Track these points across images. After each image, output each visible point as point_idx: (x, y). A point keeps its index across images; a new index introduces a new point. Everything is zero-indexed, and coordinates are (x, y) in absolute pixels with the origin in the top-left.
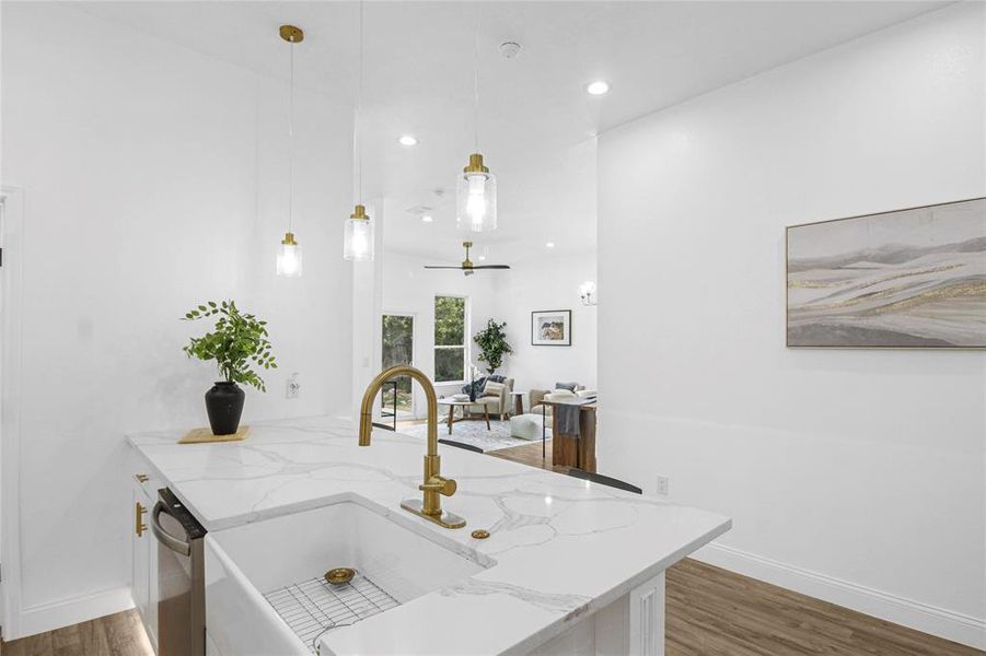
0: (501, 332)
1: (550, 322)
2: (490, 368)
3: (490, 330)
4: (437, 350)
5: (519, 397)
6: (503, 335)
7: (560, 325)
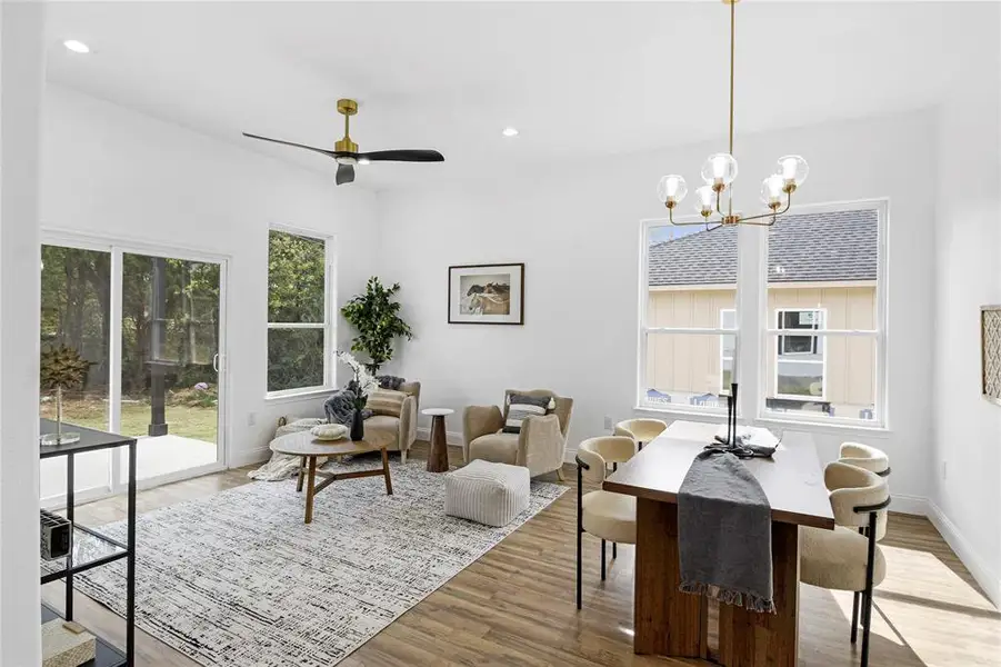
0: (391, 300)
1: (483, 284)
2: (372, 362)
3: (371, 297)
4: (271, 331)
5: (440, 420)
6: (396, 306)
7: (503, 290)
